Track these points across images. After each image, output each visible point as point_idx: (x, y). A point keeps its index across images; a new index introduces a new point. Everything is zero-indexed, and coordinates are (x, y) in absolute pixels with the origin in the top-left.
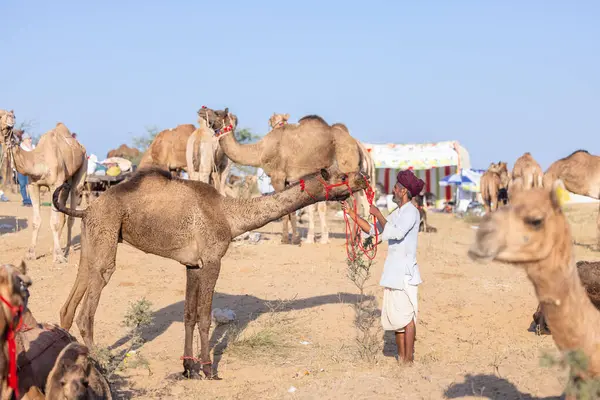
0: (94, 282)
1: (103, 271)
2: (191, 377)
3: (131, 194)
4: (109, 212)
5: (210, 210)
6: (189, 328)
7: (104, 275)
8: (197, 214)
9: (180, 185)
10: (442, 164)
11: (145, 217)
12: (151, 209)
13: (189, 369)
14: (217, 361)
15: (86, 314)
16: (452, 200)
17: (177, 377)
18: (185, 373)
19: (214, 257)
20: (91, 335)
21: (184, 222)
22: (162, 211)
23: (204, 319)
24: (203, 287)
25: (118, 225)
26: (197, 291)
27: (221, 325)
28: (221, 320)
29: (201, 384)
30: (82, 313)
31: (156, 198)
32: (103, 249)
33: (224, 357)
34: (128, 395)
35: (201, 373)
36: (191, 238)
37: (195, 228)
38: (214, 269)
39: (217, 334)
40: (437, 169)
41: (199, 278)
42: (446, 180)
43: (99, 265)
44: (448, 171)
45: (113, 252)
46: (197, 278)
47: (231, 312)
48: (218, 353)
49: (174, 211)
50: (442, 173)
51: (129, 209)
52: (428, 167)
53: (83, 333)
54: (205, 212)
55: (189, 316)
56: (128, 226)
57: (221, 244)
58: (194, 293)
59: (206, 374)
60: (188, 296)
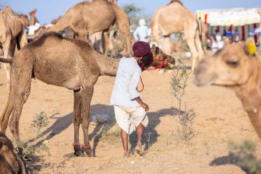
1: (23, 94)
2: (78, 156)
4: (26, 59)
5: (86, 56)
6: (77, 127)
7: (24, 97)
8: (79, 59)
9: (68, 42)
10: (251, 22)
11: (47, 62)
12: (51, 56)
13: (78, 151)
14: (95, 145)
15: (14, 120)
16: (257, 44)
17: (70, 156)
18: (75, 153)
19: (90, 84)
20: (17, 132)
21: (71, 64)
22: (58, 58)
23: (85, 121)
24: (83, 101)
25: (32, 67)
26: (81, 105)
27: (100, 124)
28: (100, 120)
29: (84, 160)
30: (12, 120)
32: (23, 81)
33: (100, 143)
35: (85, 153)
36: (75, 74)
37: (77, 68)
38: (90, 92)
39: (96, 130)
40: (249, 26)
41: (81, 98)
42: (253, 32)
43: (21, 90)
44: (255, 26)
46: (80, 97)
47: (106, 116)
48: (96, 141)
50: (252, 27)
51: (38, 57)
52: (242, 24)
53: (12, 131)
54: (83, 58)
55: (76, 120)
56: (37, 68)
57: (94, 76)
58: (78, 106)
60: (75, 107)
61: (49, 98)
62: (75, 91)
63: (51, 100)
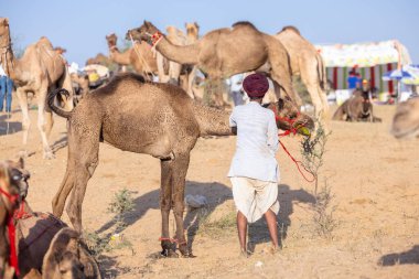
0: (80, 175)
1: (88, 165)
2: (170, 255)
3: (109, 97)
4: (91, 113)
5: (179, 108)
6: (165, 214)
7: (88, 169)
8: (168, 112)
9: (153, 87)
10: (384, 61)
13: (167, 249)
14: (191, 241)
15: (75, 203)
16: (394, 93)
17: (156, 257)
18: (163, 253)
19: (184, 149)
20: (80, 221)
21: (156, 120)
22: (137, 111)
23: (178, 205)
24: (175, 175)
25: (99, 124)
26: (171, 180)
27: (193, 209)
28: (193, 204)
29: (178, 262)
30: (71, 203)
31: (130, 100)
32: (87, 145)
33: (197, 237)
34: (115, 273)
35: (178, 252)
36: (162, 134)
37: (166, 125)
38: (184, 160)
39: (190, 217)
40: (380, 66)
41: (172, 169)
42: (388, 75)
43: (83, 161)
44: (390, 67)
45: (96, 149)
46: (171, 169)
47: (202, 197)
48: (192, 233)
49: (147, 111)
50: (385, 69)
51: (109, 112)
52: (372, 64)
53: (72, 220)
54: (175, 111)
55: (164, 202)
56: (108, 127)
57: (190, 138)
58: (167, 182)
59: (183, 253)
60: (163, 184)
61: (109, 173)
62: (163, 160)
63: (112, 176)
